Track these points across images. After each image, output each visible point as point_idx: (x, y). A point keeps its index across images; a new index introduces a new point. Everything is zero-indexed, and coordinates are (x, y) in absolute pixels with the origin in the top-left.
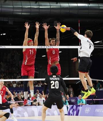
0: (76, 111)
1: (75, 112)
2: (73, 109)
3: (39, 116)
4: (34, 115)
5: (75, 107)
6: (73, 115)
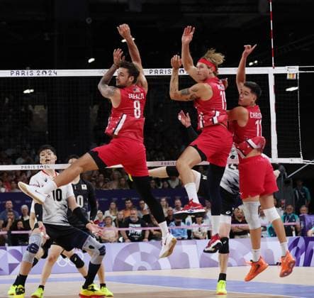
0: (304, 254)
1: (302, 257)
2: (298, 248)
3: (201, 267)
4: (186, 266)
5: (302, 242)
6: (298, 265)
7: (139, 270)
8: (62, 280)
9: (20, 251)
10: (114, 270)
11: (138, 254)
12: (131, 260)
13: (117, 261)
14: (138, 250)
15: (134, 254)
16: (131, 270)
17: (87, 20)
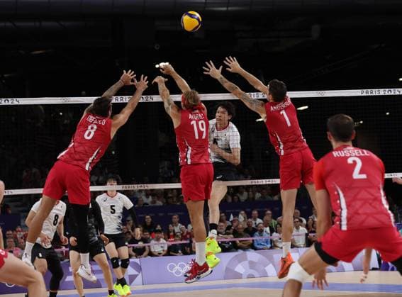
7: (248, 278)
8: (173, 290)
9: (139, 262)
10: (225, 278)
11: (246, 263)
12: (240, 268)
13: (227, 270)
14: (246, 259)
15: (242, 263)
16: (241, 278)
17: (156, 47)
